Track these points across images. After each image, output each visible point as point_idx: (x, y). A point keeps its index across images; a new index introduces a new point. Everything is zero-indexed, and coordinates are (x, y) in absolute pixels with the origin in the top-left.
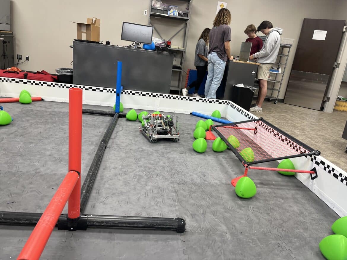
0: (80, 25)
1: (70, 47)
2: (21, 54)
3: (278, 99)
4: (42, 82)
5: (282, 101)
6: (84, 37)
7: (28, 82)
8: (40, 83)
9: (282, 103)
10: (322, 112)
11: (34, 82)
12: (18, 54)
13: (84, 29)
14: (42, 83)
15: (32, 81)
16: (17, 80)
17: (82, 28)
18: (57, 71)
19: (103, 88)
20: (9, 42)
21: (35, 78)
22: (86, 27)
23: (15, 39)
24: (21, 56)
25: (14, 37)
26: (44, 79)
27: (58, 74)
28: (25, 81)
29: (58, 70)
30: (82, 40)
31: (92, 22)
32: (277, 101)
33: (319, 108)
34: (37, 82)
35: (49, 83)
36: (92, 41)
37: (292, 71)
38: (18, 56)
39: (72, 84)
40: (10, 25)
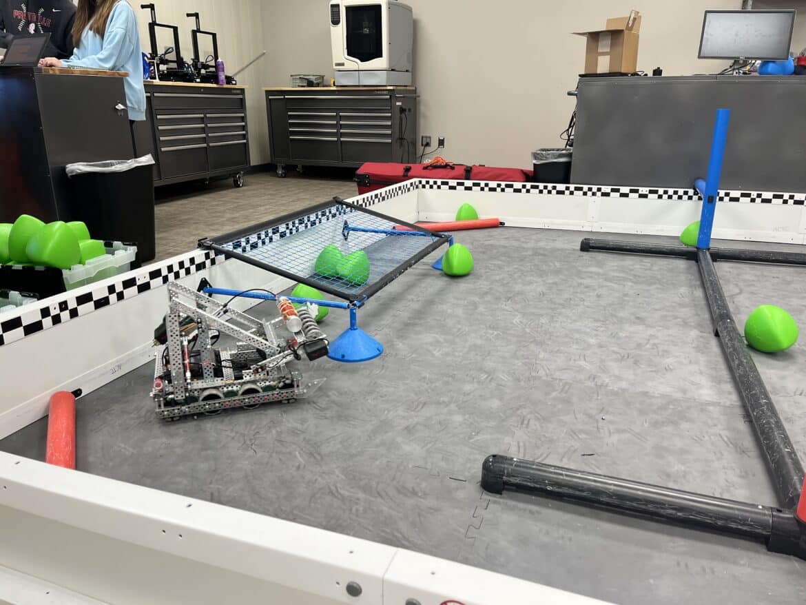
0: (594, 37)
1: (570, 94)
2: (428, 135)
4: (503, 184)
6: (603, 65)
7: (475, 185)
8: (499, 185)
11: (487, 185)
12: (424, 135)
13: (605, 46)
14: (503, 186)
15: (483, 183)
16: (453, 183)
17: (600, 44)
18: (535, 156)
19: (648, 189)
20: (410, 110)
21: (486, 176)
22: (612, 39)
23: (419, 102)
24: (430, 138)
25: (418, 98)
26: (504, 177)
27: (538, 163)
28: (468, 183)
29: (538, 154)
30: (598, 72)
31: (628, 23)
34: (493, 184)
35: (518, 185)
36: (623, 71)
38: (424, 139)
39: (569, 183)
40: (412, 72)
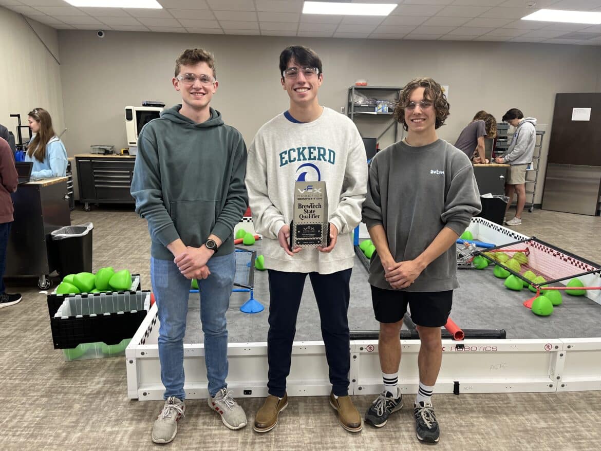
3: (535, 204)
5: (539, 207)
9: (540, 210)
10: (598, 218)
32: (532, 208)
33: (594, 212)
37: (549, 164)
